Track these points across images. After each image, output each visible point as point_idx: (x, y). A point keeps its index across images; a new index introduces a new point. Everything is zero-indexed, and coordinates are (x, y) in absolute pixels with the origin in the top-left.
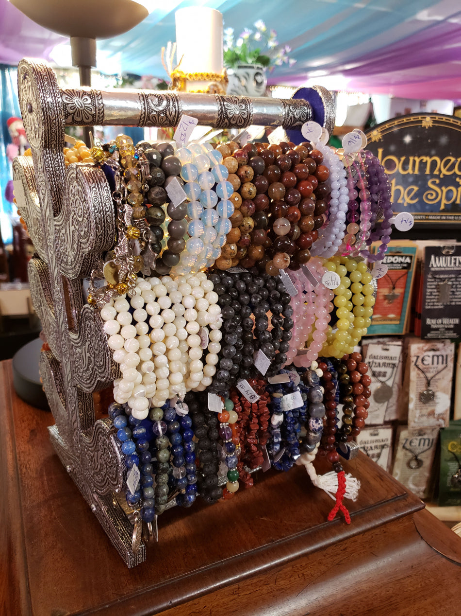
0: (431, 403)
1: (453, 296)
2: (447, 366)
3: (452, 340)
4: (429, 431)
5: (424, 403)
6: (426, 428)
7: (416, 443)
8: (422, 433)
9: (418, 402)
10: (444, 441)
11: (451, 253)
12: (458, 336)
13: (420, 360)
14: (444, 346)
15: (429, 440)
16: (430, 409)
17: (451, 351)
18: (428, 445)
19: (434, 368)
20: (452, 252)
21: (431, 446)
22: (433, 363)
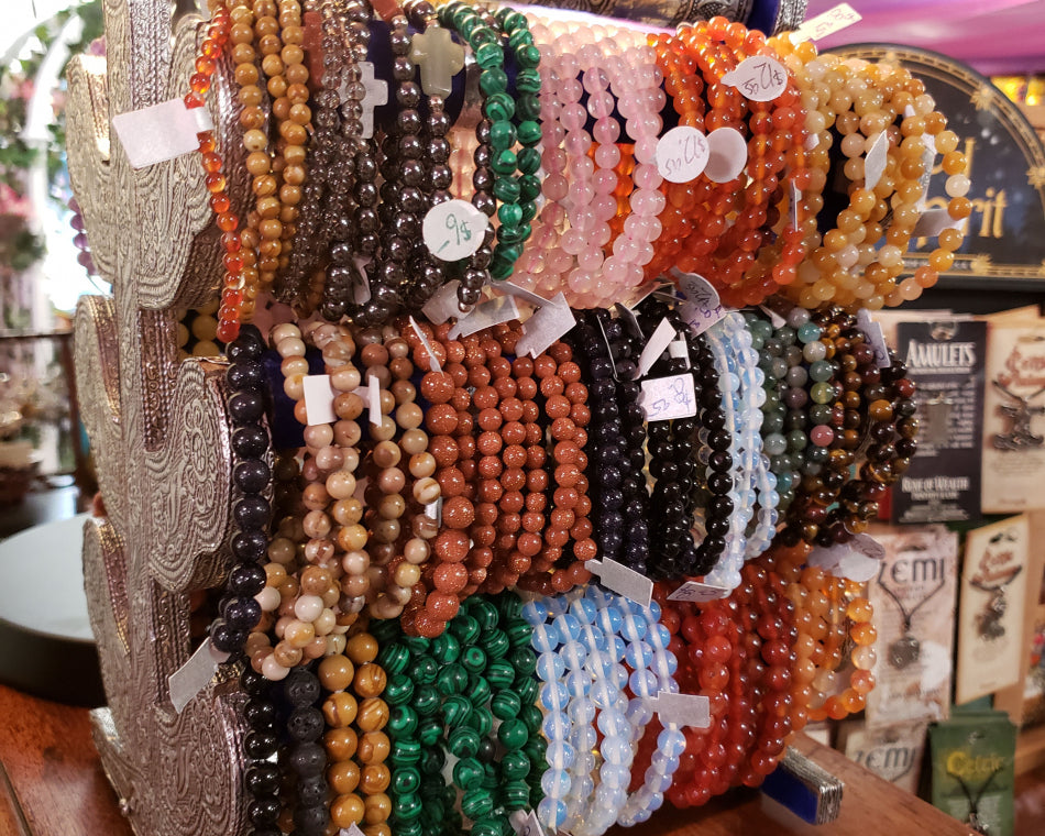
0: (913, 667)
1: (955, 430)
2: (943, 583)
3: (951, 525)
4: (906, 732)
5: (899, 667)
6: (903, 725)
7: (879, 760)
8: (892, 736)
9: (887, 667)
10: (938, 751)
11: (948, 338)
12: (966, 517)
13: (888, 572)
14: (937, 538)
15: (906, 753)
16: (910, 681)
17: (951, 549)
18: (904, 764)
19: (917, 589)
20: (951, 333)
21: (910, 767)
22: (914, 578)
